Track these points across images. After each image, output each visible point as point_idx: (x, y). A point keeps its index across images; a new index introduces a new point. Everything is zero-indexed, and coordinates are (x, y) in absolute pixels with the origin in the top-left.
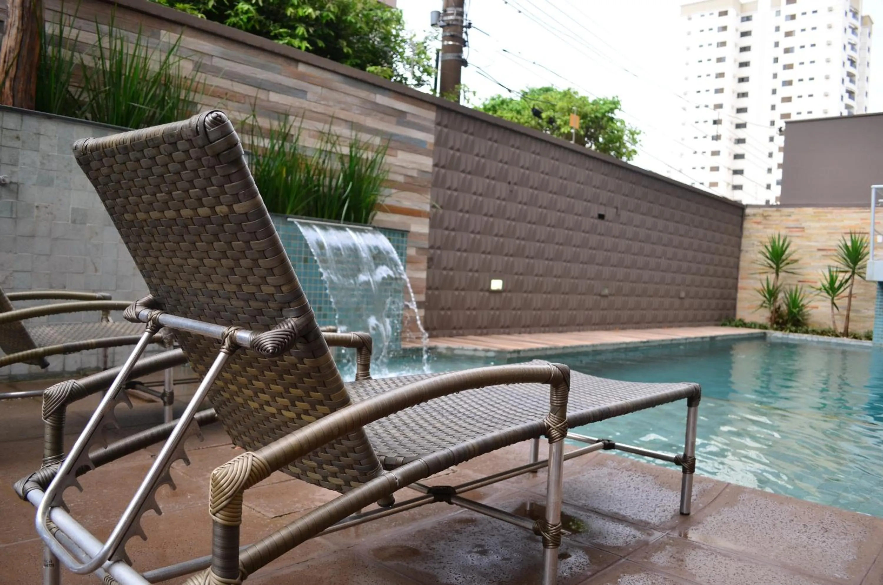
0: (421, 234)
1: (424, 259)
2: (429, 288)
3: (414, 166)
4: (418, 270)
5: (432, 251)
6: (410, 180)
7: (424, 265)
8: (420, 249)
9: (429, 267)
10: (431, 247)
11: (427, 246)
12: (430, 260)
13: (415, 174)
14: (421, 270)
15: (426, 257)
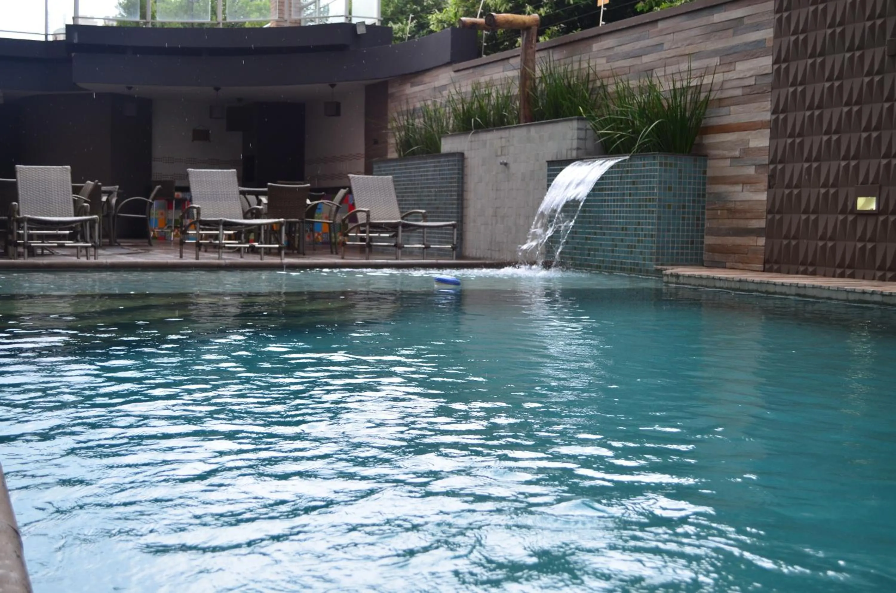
0: (760, 149)
1: (764, 178)
2: (769, 211)
3: (752, 73)
4: (756, 191)
5: (772, 167)
6: (748, 90)
7: (764, 185)
8: (759, 166)
9: (770, 187)
10: (771, 162)
11: (767, 162)
12: (772, 177)
13: (752, 82)
14: (762, 191)
15: (767, 174)
